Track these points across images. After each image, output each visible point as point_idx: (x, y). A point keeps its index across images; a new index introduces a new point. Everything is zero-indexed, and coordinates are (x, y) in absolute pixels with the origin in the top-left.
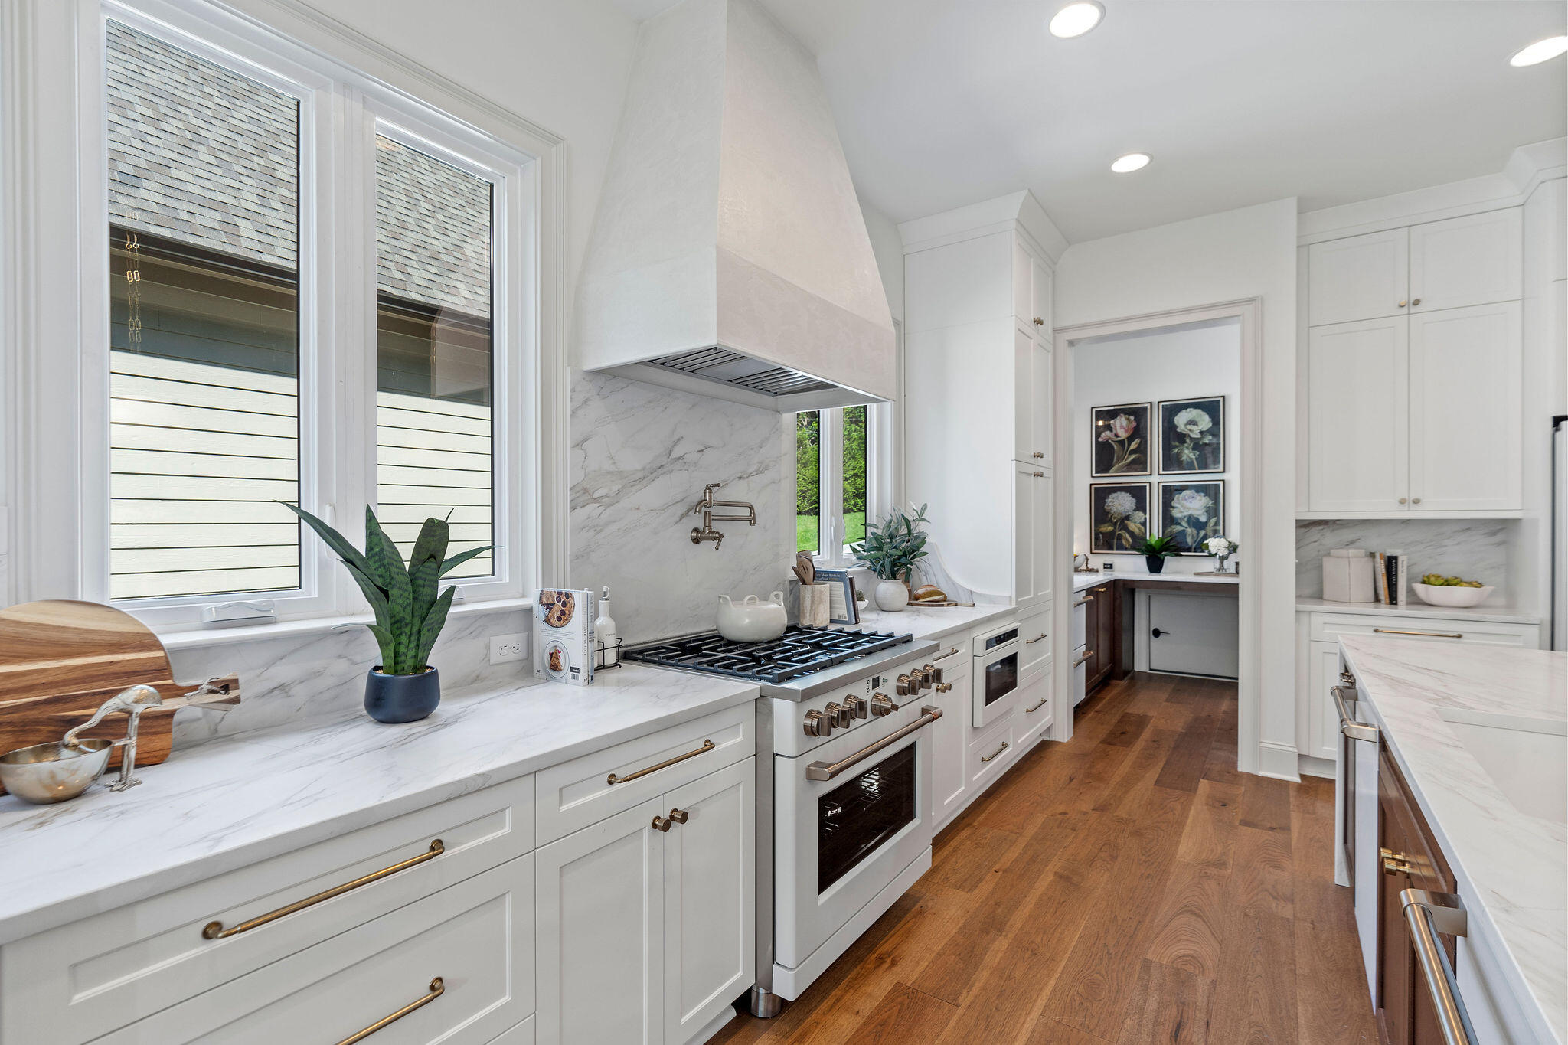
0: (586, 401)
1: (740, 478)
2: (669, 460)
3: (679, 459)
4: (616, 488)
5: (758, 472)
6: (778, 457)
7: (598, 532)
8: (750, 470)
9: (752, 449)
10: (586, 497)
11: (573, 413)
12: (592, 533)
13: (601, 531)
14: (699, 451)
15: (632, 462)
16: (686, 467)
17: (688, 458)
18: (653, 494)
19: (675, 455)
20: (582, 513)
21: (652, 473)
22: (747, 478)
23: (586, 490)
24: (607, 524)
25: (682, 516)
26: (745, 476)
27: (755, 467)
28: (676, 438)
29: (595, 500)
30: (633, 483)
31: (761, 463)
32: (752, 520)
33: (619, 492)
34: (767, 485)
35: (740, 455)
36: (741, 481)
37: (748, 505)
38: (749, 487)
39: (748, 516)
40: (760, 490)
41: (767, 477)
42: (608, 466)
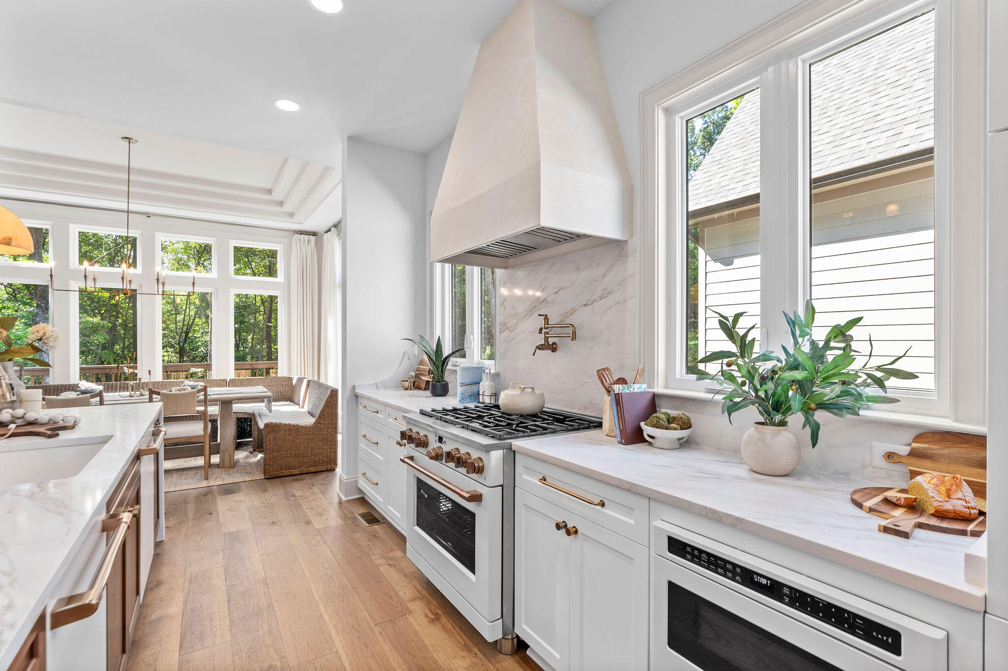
1: (585, 305)
2: (538, 303)
3: (544, 300)
4: (515, 322)
5: (602, 297)
6: (622, 281)
8: (593, 299)
9: (596, 281)
10: (504, 327)
12: (506, 345)
13: (510, 343)
14: (555, 293)
15: (521, 308)
16: (548, 305)
17: (549, 299)
20: (504, 335)
21: (530, 312)
22: (592, 303)
23: (505, 324)
24: (513, 340)
26: (590, 303)
27: (600, 294)
29: (508, 329)
30: (522, 319)
31: (605, 290)
32: (574, 337)
33: (516, 324)
34: (611, 307)
35: (585, 288)
36: (587, 308)
37: (571, 326)
38: (593, 311)
39: (570, 334)
40: (604, 312)
41: (612, 300)
42: (512, 311)
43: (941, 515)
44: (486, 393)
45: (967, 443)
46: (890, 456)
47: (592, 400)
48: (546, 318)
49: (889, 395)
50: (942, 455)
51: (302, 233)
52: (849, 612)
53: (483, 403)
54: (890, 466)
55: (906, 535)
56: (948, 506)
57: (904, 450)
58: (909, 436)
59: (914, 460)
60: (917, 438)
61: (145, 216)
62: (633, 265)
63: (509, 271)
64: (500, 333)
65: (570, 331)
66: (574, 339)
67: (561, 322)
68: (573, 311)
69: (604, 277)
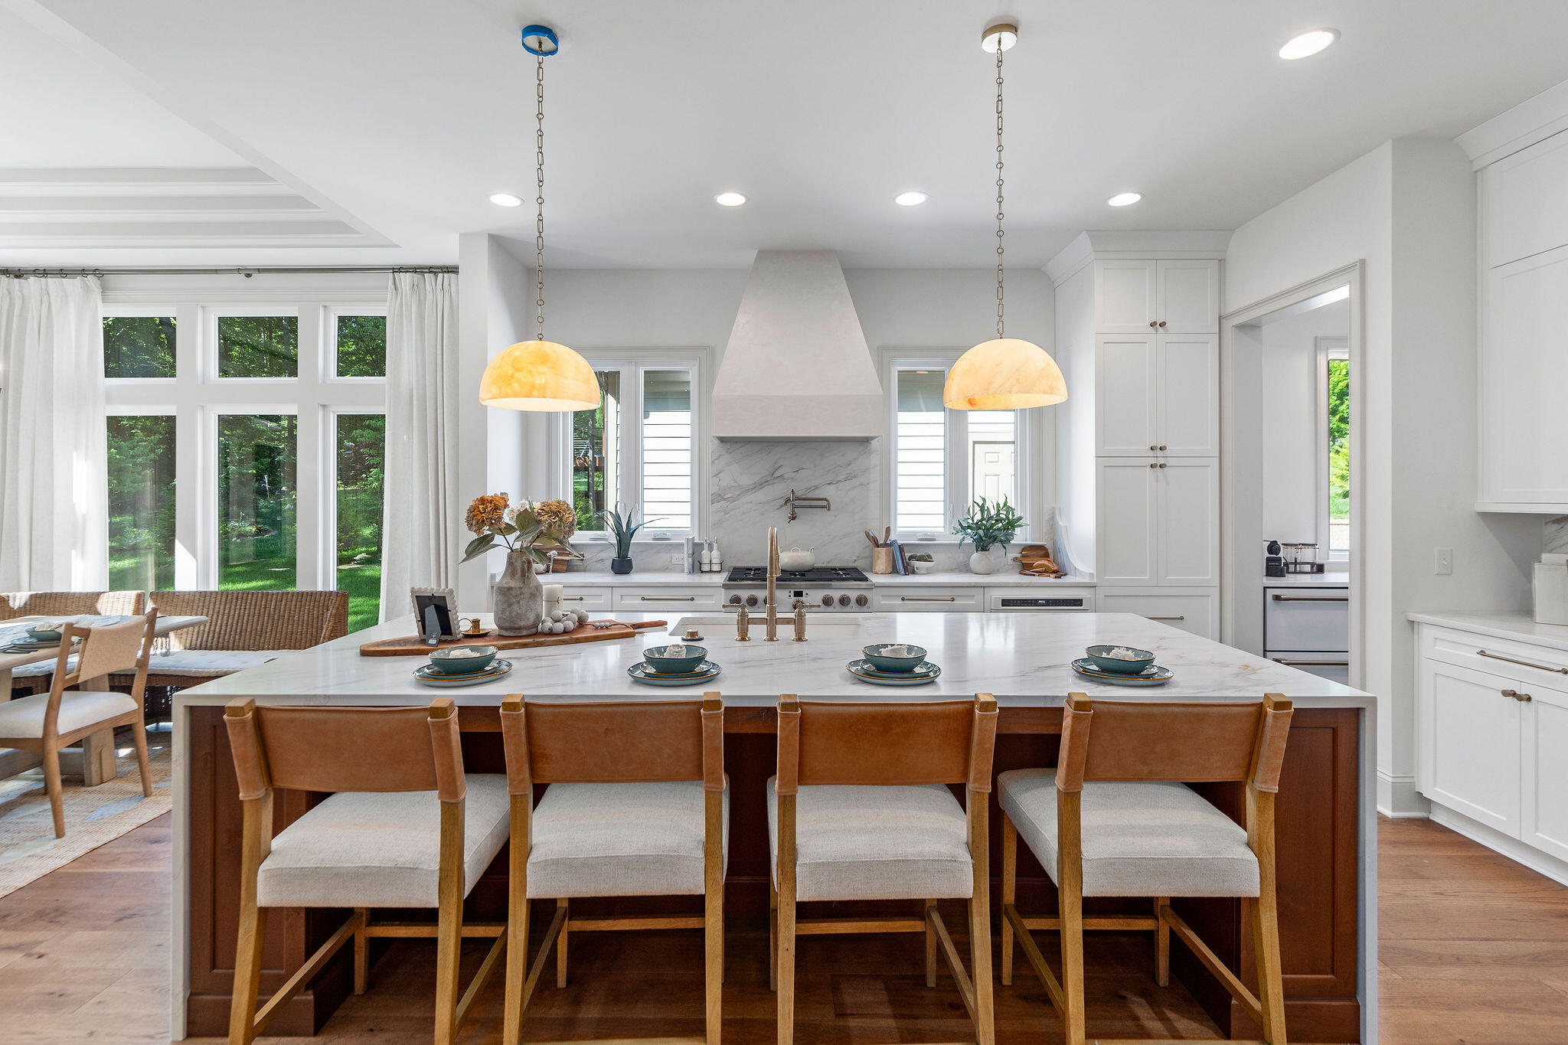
1: (820, 485)
2: (772, 478)
3: (778, 477)
4: (737, 493)
5: (846, 479)
7: (727, 514)
8: (839, 479)
9: (841, 467)
10: (720, 498)
11: (713, 462)
12: (723, 514)
13: (729, 513)
14: (795, 472)
15: (746, 481)
16: (784, 481)
17: (786, 476)
18: (759, 496)
19: (776, 475)
20: (717, 506)
21: (760, 485)
22: (836, 483)
23: (720, 495)
24: (733, 510)
25: (781, 506)
26: (833, 483)
27: (844, 477)
28: (776, 466)
29: (725, 499)
30: (748, 491)
31: (850, 474)
32: (828, 508)
33: (739, 495)
34: (856, 487)
35: (830, 471)
36: (831, 485)
37: (825, 499)
38: (837, 489)
39: (824, 505)
40: (849, 490)
41: (855, 482)
42: (732, 483)
45: (1038, 548)
46: (1015, 559)
48: (792, 491)
50: (1032, 555)
52: (1069, 600)
54: (1015, 563)
57: (1019, 555)
59: (1023, 557)
60: (1023, 550)
62: (876, 459)
63: (728, 445)
64: (713, 503)
65: (824, 503)
66: (829, 510)
67: (803, 495)
68: (816, 488)
69: (849, 465)
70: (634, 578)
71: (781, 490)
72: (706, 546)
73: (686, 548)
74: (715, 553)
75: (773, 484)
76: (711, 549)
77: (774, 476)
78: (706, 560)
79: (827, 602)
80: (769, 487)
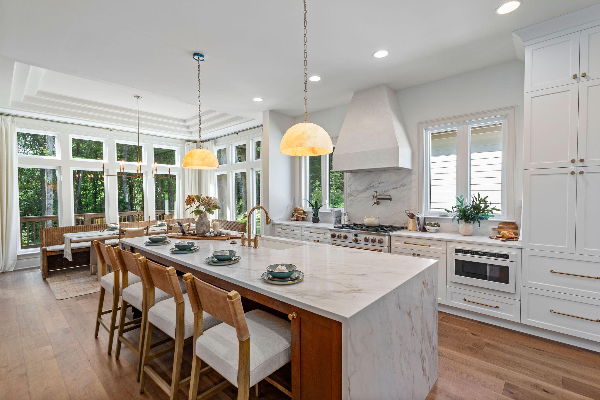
0: (351, 178)
5: (401, 187)
6: (410, 182)
7: (353, 202)
8: (397, 187)
9: (398, 181)
11: (348, 181)
12: (352, 202)
14: (379, 184)
15: (360, 188)
16: (374, 188)
17: (375, 186)
18: (365, 195)
20: (350, 198)
21: (365, 190)
23: (351, 194)
24: (355, 200)
25: (372, 199)
27: (400, 185)
28: (372, 182)
29: (352, 196)
30: (361, 192)
33: (357, 194)
34: (405, 190)
35: (393, 183)
36: (394, 190)
37: (389, 196)
38: (397, 191)
39: (389, 198)
40: (402, 191)
41: (405, 187)
42: (355, 189)
43: (509, 238)
44: (345, 220)
45: (510, 224)
46: (494, 229)
47: (396, 221)
48: (376, 192)
49: (493, 215)
50: (505, 227)
51: (189, 141)
52: (499, 254)
53: (344, 224)
54: (494, 231)
55: (505, 241)
56: (510, 236)
57: (497, 227)
58: (498, 224)
59: (499, 229)
60: (500, 224)
61: (109, 131)
62: (414, 177)
63: (353, 174)
64: (348, 197)
65: (389, 197)
66: (391, 200)
67: (382, 194)
68: (388, 191)
69: (402, 180)
70: (320, 225)
71: (372, 192)
72: (343, 214)
73: (333, 215)
74: (346, 217)
75: (370, 189)
76: (345, 216)
77: (371, 186)
78: (342, 220)
79: (367, 240)
80: (369, 190)
